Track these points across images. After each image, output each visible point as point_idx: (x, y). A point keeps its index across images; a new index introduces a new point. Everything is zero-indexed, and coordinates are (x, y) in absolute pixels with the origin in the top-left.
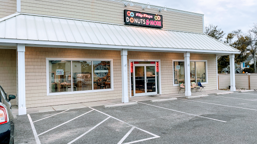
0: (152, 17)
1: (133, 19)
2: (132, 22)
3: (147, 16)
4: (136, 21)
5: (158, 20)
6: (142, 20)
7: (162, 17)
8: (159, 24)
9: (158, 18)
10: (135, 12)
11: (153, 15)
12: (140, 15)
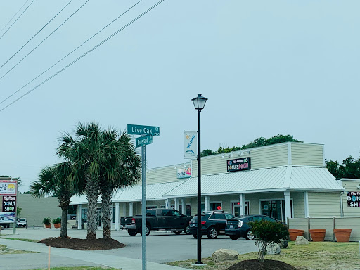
0: (242, 161)
1: (231, 166)
2: (231, 169)
3: (239, 161)
4: (233, 167)
5: (246, 162)
6: (236, 166)
7: (249, 159)
8: (247, 166)
9: (246, 160)
10: (232, 160)
11: (243, 159)
12: (235, 162)
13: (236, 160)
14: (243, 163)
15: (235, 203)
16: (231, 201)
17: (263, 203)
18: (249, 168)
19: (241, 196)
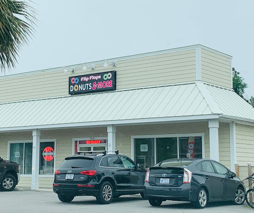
0: (100, 77)
1: (77, 86)
2: (76, 90)
3: (94, 78)
4: (81, 87)
5: (108, 79)
6: (87, 84)
7: (114, 74)
8: (109, 85)
9: (108, 76)
10: (79, 77)
11: (102, 74)
12: (86, 79)
13: (88, 76)
14: (102, 80)
15: (80, 142)
16: (74, 140)
17: (138, 143)
18: (113, 88)
19: (110, 130)
